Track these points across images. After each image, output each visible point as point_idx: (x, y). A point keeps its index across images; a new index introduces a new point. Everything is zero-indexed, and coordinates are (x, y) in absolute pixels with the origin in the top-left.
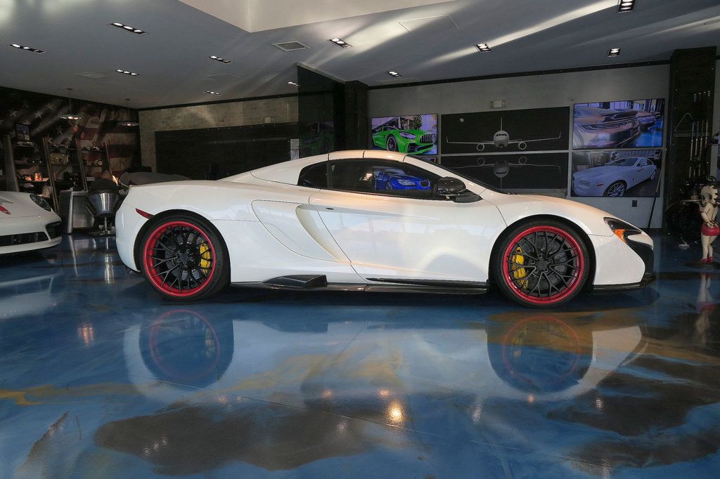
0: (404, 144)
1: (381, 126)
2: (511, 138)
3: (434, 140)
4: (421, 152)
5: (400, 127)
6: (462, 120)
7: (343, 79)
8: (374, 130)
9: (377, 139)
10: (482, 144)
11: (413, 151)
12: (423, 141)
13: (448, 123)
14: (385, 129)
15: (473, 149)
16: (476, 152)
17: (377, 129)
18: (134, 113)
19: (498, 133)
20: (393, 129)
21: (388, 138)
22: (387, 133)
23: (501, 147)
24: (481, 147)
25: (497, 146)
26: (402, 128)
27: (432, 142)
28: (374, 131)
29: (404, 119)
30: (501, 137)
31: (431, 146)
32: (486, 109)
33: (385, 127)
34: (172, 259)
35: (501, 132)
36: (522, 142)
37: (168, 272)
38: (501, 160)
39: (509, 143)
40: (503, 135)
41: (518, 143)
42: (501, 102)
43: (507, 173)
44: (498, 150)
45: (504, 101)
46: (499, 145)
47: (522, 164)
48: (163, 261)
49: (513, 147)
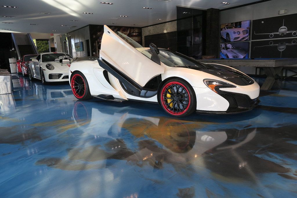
6: (263, 22)
10: (272, 34)
13: (256, 24)
15: (267, 37)
16: (269, 38)
18: (140, 29)
19: (281, 28)
23: (283, 35)
28: (222, 30)
30: (283, 30)
32: (276, 15)
34: (78, 86)
35: (283, 27)
36: (294, 32)
37: (77, 90)
38: (282, 42)
39: (287, 32)
40: (284, 28)
41: (292, 33)
42: (284, 10)
43: (285, 49)
44: (281, 37)
45: (285, 10)
46: (282, 34)
47: (293, 44)
48: (76, 86)
49: (289, 35)
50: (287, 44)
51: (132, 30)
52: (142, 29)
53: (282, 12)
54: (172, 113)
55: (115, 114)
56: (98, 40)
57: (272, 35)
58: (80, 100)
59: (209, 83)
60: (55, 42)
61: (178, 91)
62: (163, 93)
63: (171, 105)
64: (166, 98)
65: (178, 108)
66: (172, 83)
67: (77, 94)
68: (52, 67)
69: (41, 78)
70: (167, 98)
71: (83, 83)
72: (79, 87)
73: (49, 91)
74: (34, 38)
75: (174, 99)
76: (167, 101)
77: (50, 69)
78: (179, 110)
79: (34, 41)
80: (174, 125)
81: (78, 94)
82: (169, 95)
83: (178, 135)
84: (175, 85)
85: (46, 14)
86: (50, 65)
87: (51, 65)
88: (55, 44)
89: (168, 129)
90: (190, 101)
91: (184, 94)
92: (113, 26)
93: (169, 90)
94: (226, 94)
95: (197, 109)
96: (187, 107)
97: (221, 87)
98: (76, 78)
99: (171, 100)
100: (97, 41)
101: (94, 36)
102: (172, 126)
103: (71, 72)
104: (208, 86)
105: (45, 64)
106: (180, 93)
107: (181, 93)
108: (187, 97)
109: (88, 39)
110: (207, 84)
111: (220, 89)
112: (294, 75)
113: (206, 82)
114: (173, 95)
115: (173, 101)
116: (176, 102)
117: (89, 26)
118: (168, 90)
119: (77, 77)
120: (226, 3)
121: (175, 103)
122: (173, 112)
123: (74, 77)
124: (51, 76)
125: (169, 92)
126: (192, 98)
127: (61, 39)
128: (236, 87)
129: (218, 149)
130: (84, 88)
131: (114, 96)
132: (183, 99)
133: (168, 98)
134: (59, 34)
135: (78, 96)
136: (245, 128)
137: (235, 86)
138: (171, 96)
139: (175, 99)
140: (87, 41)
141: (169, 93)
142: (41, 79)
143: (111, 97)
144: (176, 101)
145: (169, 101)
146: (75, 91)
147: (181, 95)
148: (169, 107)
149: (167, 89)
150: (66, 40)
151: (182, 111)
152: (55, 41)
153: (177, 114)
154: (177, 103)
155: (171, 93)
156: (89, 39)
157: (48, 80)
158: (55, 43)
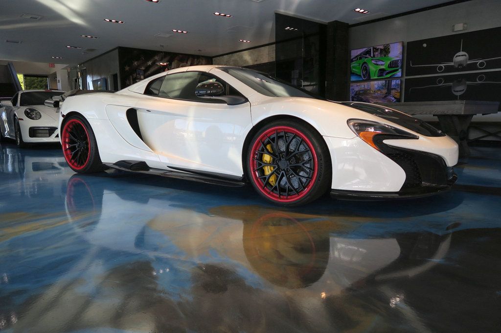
0: (375, 70)
1: (357, 56)
2: (470, 59)
3: (400, 65)
4: (389, 76)
5: (372, 55)
6: (425, 45)
7: (325, 21)
8: (352, 59)
9: (354, 67)
10: (442, 65)
11: (382, 76)
12: (390, 66)
13: (412, 49)
14: (361, 58)
15: (433, 70)
16: (436, 73)
17: (354, 58)
19: (458, 54)
20: (367, 58)
21: (362, 66)
22: (361, 62)
23: (461, 67)
24: (441, 68)
25: (457, 66)
26: (374, 56)
27: (398, 66)
28: (352, 61)
29: (376, 48)
30: (461, 57)
31: (397, 70)
32: (448, 33)
33: (360, 57)
34: (77, 145)
35: (461, 53)
36: (481, 61)
37: (73, 153)
38: (459, 79)
39: (469, 62)
40: (462, 55)
41: (477, 63)
42: (462, 25)
43: (464, 91)
44: (458, 70)
45: (465, 24)
46: (459, 65)
47: (480, 82)
48: (71, 145)
49: (473, 67)
50: (468, 82)
51: (196, 60)
52: (214, 59)
53: (459, 28)
54: (274, 197)
55: (151, 201)
56: (135, 75)
57: (442, 67)
58: (80, 173)
59: (360, 127)
60: (59, 80)
61: (288, 147)
62: (254, 154)
63: (272, 179)
64: (261, 165)
65: (288, 185)
66: (277, 130)
67: (73, 161)
68: (36, 114)
69: (16, 137)
70: (263, 164)
71: (86, 137)
72: (78, 147)
73: (30, 161)
74: (20, 73)
75: (278, 166)
76: (262, 172)
77: (32, 119)
78: (290, 190)
79: (20, 77)
80: (277, 223)
81: (76, 161)
82: (267, 158)
83: (296, 249)
84: (282, 134)
85: (34, 19)
86: (32, 110)
87: (35, 110)
88: (58, 84)
89: (266, 235)
90: (316, 168)
91: (302, 154)
92: (162, 52)
93: (268, 147)
94: (398, 152)
95: (332, 188)
96: (309, 182)
97: (386, 136)
98: (72, 129)
99: (272, 168)
100: (131, 77)
101: (127, 68)
102: (273, 227)
103: (63, 116)
104: (359, 134)
105: (24, 108)
106: (292, 152)
107: (297, 152)
108: (310, 160)
109: (115, 73)
110: (357, 130)
111: (385, 142)
112: (483, 137)
113: (354, 125)
114: (276, 156)
115: (276, 172)
116: (283, 172)
117: (117, 50)
118: (265, 146)
119: (74, 127)
120: (362, 11)
121: (283, 176)
122: (276, 195)
123: (68, 126)
124: (33, 132)
125: (267, 150)
126: (323, 162)
127: (69, 73)
128: (418, 139)
129: (379, 278)
130: (87, 149)
131: (149, 164)
132: (301, 164)
133: (265, 163)
134: (65, 66)
135: (74, 166)
136: (448, 229)
137: (416, 136)
138: (274, 160)
139: (282, 167)
140: (115, 76)
141: (269, 153)
142: (15, 139)
143: (143, 165)
144: (284, 170)
145: (268, 171)
146: (70, 155)
147: (295, 156)
148: (268, 184)
149: (263, 143)
150: (78, 76)
151: (298, 192)
152: (59, 78)
153: (287, 199)
154: (286, 176)
155: (272, 152)
156: (118, 72)
157: (27, 138)
158: (59, 82)
